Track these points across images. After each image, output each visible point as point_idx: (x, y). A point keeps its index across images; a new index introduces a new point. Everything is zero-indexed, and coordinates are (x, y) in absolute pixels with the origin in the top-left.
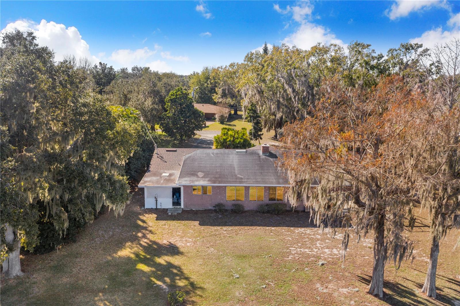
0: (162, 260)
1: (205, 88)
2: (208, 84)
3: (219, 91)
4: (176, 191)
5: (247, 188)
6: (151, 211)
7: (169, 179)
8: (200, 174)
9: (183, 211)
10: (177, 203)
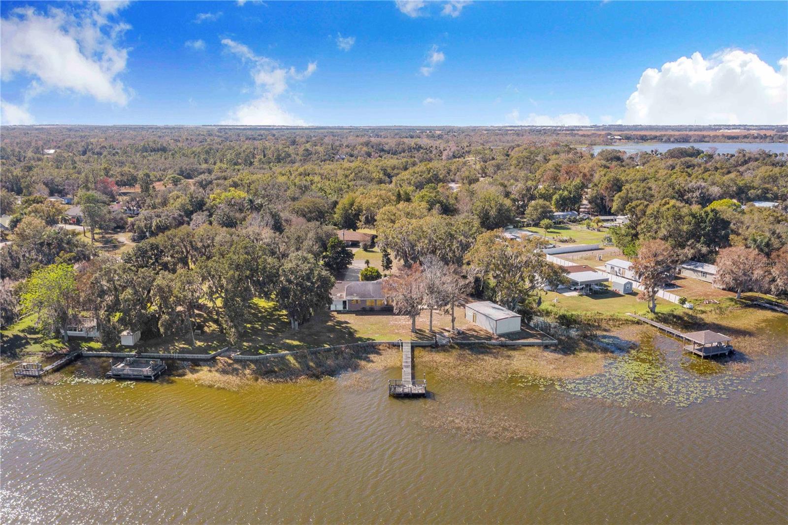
0: (344, 325)
1: (349, 215)
2: (352, 210)
3: (363, 218)
4: (344, 302)
5: (376, 300)
6: (334, 311)
7: (341, 297)
8: (355, 295)
9: (348, 311)
10: (345, 307)
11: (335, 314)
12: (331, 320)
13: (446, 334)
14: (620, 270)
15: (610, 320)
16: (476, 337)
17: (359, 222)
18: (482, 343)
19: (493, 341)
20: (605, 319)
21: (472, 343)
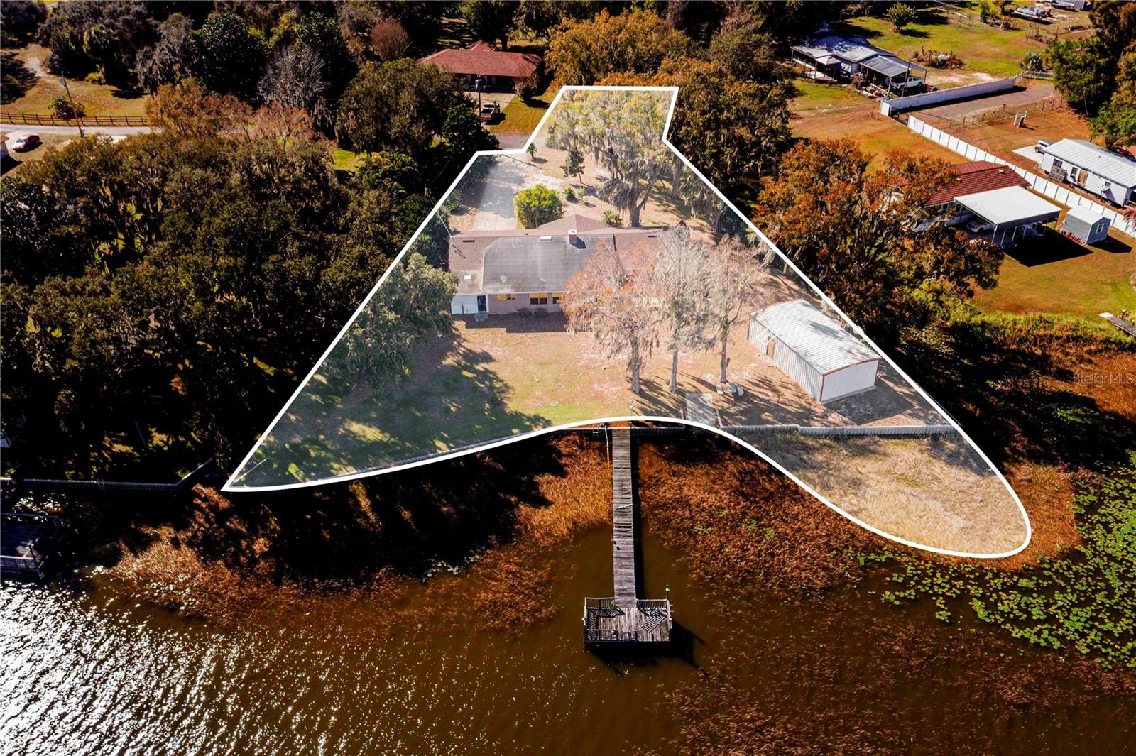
0: (479, 367)
4: (481, 299)
6: (457, 317)
7: (473, 284)
8: (503, 279)
9: (489, 316)
10: (482, 309)
11: (460, 325)
12: (452, 349)
13: (708, 396)
14: (1074, 171)
15: (1068, 340)
16: (777, 410)
17: (511, 29)
18: (790, 431)
19: (817, 427)
20: (1058, 338)
21: (767, 430)
